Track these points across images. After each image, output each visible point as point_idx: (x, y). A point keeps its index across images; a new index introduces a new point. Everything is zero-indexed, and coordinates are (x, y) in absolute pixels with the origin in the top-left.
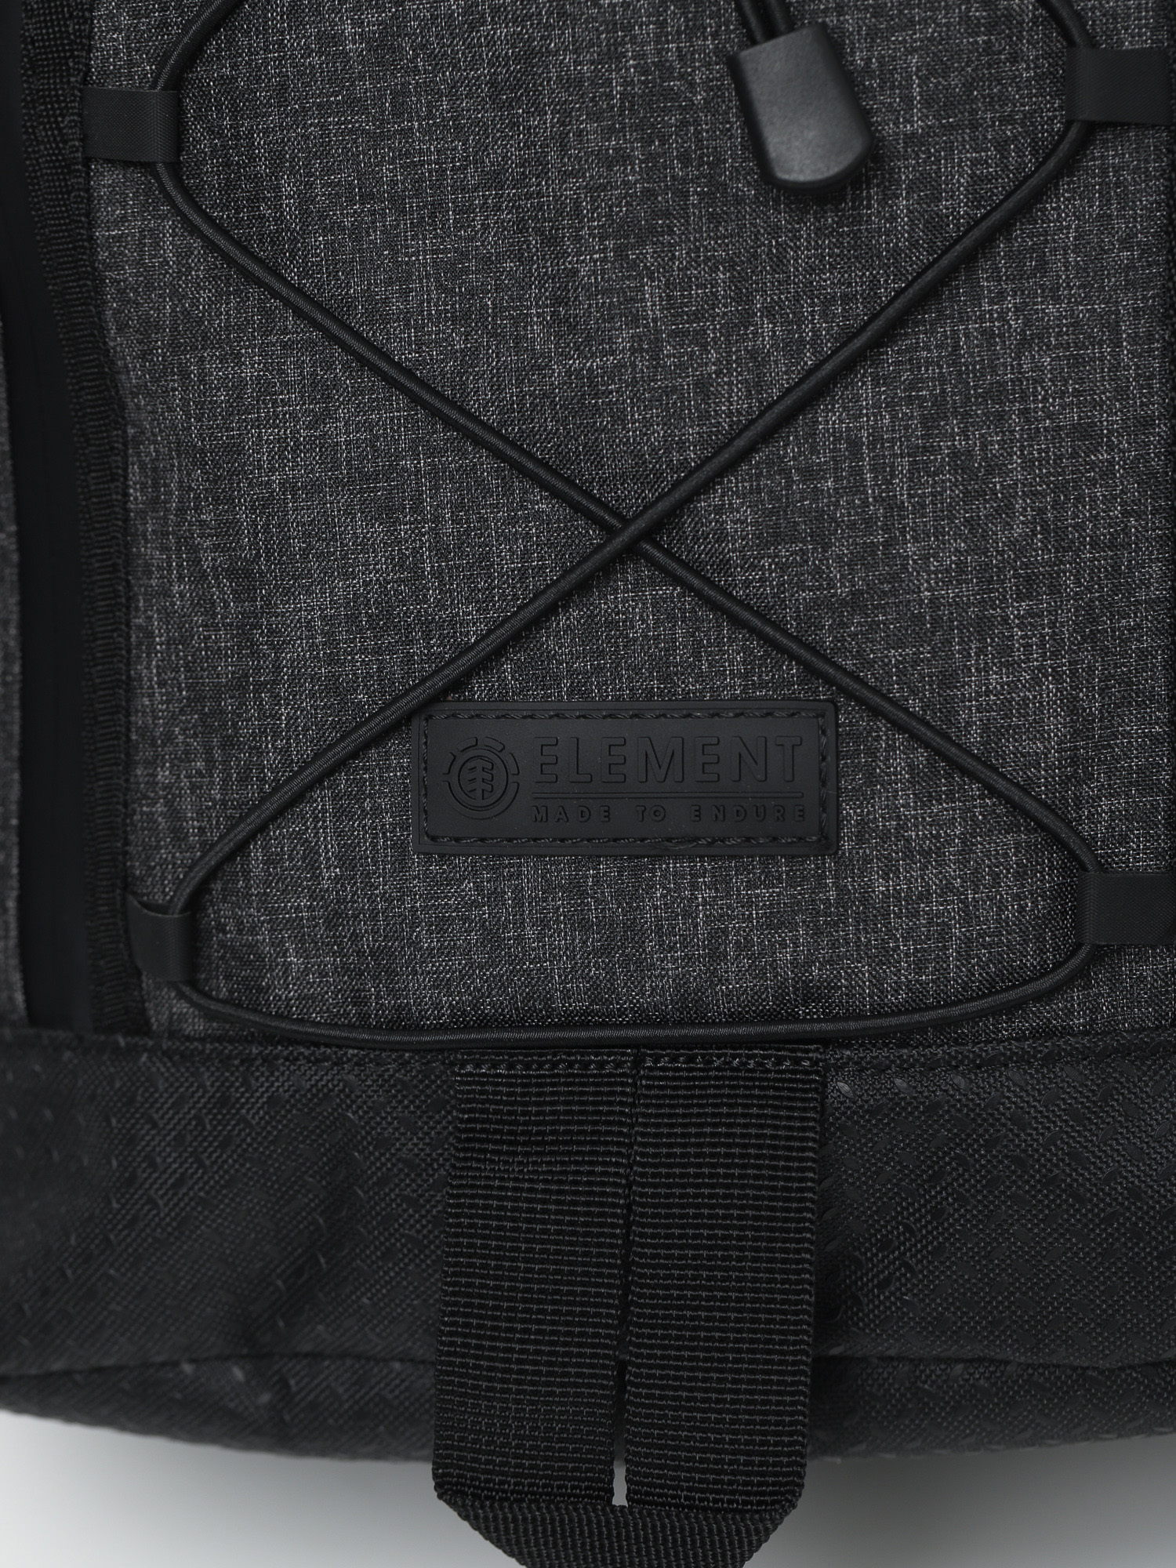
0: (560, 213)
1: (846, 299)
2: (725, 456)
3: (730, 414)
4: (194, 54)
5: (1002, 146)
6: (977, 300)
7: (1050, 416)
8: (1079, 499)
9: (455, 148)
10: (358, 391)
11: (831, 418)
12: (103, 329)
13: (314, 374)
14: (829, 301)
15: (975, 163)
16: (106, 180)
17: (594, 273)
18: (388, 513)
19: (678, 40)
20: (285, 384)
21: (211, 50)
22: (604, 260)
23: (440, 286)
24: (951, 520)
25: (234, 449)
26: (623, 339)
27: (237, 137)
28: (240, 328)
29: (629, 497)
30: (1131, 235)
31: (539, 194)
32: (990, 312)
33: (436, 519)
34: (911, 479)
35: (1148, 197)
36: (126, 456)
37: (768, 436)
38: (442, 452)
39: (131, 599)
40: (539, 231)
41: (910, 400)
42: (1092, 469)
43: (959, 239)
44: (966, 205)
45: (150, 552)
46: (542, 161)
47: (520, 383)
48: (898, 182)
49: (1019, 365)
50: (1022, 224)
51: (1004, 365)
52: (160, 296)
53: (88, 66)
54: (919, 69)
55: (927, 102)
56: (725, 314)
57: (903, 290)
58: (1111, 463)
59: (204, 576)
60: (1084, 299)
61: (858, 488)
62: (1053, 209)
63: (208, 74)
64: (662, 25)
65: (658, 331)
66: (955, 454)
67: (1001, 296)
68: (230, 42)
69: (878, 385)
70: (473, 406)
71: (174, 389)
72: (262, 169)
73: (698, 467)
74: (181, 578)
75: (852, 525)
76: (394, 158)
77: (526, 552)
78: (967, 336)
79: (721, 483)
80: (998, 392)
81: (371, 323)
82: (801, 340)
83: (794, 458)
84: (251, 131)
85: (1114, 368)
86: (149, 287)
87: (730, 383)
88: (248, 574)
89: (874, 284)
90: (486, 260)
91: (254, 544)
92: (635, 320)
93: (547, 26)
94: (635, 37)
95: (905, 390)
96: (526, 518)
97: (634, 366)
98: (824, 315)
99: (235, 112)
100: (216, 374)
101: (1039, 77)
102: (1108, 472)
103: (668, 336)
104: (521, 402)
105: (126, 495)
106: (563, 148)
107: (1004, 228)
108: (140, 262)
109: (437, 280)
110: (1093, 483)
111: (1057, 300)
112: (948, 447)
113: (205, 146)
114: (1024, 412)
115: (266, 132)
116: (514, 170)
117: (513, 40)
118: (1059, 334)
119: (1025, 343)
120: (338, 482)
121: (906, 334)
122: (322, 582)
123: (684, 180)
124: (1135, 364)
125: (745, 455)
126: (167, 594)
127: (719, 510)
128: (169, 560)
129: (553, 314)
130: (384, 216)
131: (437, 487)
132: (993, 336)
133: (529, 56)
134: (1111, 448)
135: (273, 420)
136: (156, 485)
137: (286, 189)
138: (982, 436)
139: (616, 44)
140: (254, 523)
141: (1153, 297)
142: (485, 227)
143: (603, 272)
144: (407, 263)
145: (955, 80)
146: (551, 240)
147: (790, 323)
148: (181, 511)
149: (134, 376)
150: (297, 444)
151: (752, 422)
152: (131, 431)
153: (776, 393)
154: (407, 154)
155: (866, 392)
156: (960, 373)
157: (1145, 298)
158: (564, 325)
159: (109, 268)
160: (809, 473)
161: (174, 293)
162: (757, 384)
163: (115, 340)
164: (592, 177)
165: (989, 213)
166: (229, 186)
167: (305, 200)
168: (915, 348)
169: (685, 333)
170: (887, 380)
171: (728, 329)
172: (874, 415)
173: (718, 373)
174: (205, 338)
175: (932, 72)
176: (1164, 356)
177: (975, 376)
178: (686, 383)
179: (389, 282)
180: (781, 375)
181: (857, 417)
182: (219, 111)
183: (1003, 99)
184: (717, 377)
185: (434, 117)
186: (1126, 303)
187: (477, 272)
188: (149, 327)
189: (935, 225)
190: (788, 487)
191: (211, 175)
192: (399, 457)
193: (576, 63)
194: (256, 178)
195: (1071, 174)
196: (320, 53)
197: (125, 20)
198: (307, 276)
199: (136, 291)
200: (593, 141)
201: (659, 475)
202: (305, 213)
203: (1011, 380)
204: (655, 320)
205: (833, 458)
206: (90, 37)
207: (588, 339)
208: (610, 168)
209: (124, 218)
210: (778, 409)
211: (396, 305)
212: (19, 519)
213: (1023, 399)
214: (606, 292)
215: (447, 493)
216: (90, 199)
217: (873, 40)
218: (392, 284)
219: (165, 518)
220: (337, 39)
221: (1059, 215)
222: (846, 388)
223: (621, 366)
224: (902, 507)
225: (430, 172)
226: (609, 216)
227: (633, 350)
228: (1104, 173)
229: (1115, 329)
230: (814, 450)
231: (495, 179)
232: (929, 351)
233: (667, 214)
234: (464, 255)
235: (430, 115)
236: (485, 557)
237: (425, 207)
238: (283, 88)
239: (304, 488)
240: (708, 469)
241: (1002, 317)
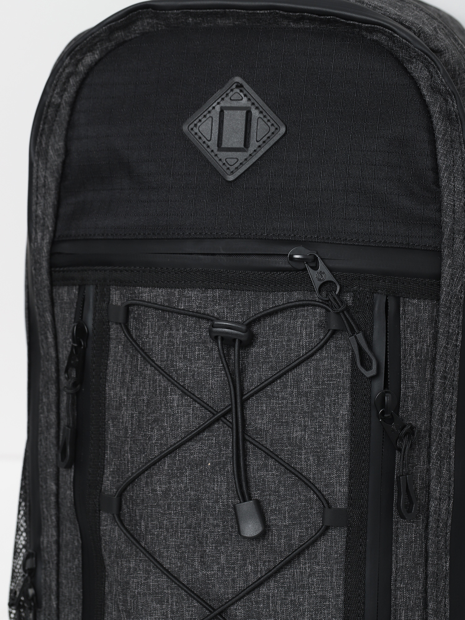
0: (203, 536)
1: (269, 561)
2: (237, 598)
3: (239, 587)
4: (125, 489)
5: (307, 529)
6: (299, 564)
7: (315, 593)
8: (321, 613)
9: (181, 518)
10: (156, 573)
11: (263, 590)
12: (101, 550)
13: (146, 568)
14: (265, 562)
15: (300, 532)
16: (104, 515)
17: (210, 551)
18: (161, 602)
19: (232, 499)
20: (140, 569)
21: (128, 489)
22: (212, 549)
23: (176, 551)
24: (290, 616)
25: (127, 583)
26: (216, 568)
27: (132, 510)
28: (131, 555)
29: (215, 604)
30: (337, 551)
31: (199, 532)
32: (302, 567)
33: (172, 605)
34: (281, 606)
35: (342, 543)
36: (105, 579)
37: (248, 593)
38: (174, 589)
39: (104, 613)
40: (198, 540)
41: (282, 587)
42: (325, 606)
43: (296, 550)
44: (298, 542)
45: (108, 603)
46: (200, 524)
47: (192, 575)
48: (282, 536)
49: (308, 580)
50: (311, 547)
51: (305, 580)
52: (114, 544)
53: (101, 488)
54: (288, 510)
55: (290, 518)
56: (240, 563)
57: (283, 561)
58: (329, 605)
59: (119, 611)
60: (325, 565)
61: (268, 607)
62: (320, 544)
63: (127, 495)
64: (228, 495)
65: (224, 567)
66: (291, 601)
67: (305, 563)
68: (133, 487)
69: (275, 582)
70: (181, 579)
71: (115, 567)
72: (138, 518)
73: (231, 599)
74: (115, 611)
75: (266, 616)
76: (167, 519)
77: (192, 615)
78: (297, 573)
79: (236, 603)
80: (303, 586)
81: (160, 557)
82: (258, 571)
83: (254, 599)
84: (136, 509)
85: (331, 583)
86: (111, 542)
87: (240, 580)
88: (129, 612)
89: (275, 558)
90: (186, 545)
91: (131, 605)
92: (218, 564)
93: (202, 493)
94: (222, 498)
95: (281, 584)
96: (192, 606)
97: (217, 574)
98: (263, 565)
99: (133, 504)
100: (125, 564)
101: (317, 513)
102: (328, 607)
103: (226, 568)
104: (192, 580)
105: (105, 588)
106: (205, 522)
107: (307, 548)
108: (110, 536)
109: (175, 548)
110: (324, 609)
111: (319, 565)
112: (290, 599)
113: (126, 510)
114: (309, 592)
115: (139, 509)
116: (193, 525)
117: (195, 495)
118: (319, 573)
119: (310, 576)
120: (150, 594)
121: (283, 571)
122: (145, 617)
123: (232, 532)
124: (336, 582)
125: (242, 597)
126: (112, 614)
127: (236, 609)
128: (112, 606)
129: (200, 560)
130: (164, 532)
131: (172, 597)
132: (303, 573)
133: (199, 499)
134: (329, 601)
135: (136, 577)
136: (111, 587)
137: (143, 524)
138: (298, 597)
139: (218, 499)
140: (131, 601)
141: (342, 566)
142: (187, 538)
143: (212, 552)
144: (169, 544)
145: (296, 513)
146: (201, 543)
147: (256, 566)
148: (116, 595)
149: (107, 562)
150: (142, 584)
151: (245, 590)
152: (107, 574)
153: (251, 583)
154: (170, 519)
155: (272, 584)
156: (294, 581)
157: (340, 566)
158: (202, 563)
159: (103, 536)
160: (257, 603)
161: (117, 544)
162: (246, 581)
163: (104, 553)
164: (211, 529)
165: (304, 544)
166: (130, 521)
167: (147, 527)
168: (284, 574)
169: (230, 567)
170: (277, 582)
171: (241, 567)
172: (274, 590)
173: (237, 577)
174: (123, 556)
175: (291, 511)
176: (343, 580)
177: (298, 582)
178: (230, 579)
179: (164, 548)
180: (252, 579)
181: (269, 590)
182: (129, 503)
183: (308, 518)
184: (237, 578)
185: (176, 511)
186: (335, 567)
187: (184, 548)
188: (111, 551)
189: (290, 546)
190: (252, 605)
191: (127, 518)
192: (164, 589)
193: (209, 502)
194: (136, 520)
195: (324, 536)
196: (152, 493)
197: (110, 478)
198: (146, 545)
199: (108, 542)
200: (211, 521)
201: (222, 600)
202: (146, 530)
203: (306, 584)
204: (223, 564)
205: (263, 599)
206: (102, 481)
207: (208, 567)
208: (215, 528)
209: (107, 525)
210: (251, 587)
211: (165, 554)
212: (83, 589)
213: (309, 589)
214: (213, 556)
215: (175, 599)
216: (100, 519)
217: (277, 503)
218: (165, 549)
219: (112, 596)
220: (156, 491)
221: (321, 545)
222: (267, 583)
223: (215, 574)
224: (278, 612)
225: (175, 523)
226: (214, 539)
227: (218, 571)
228: (331, 536)
229: (332, 573)
230: (259, 597)
231: (189, 527)
232: (288, 575)
233: (227, 540)
234: (182, 543)
235: (176, 510)
236: (183, 615)
237: (173, 531)
238: (143, 500)
239: (142, 594)
240: (234, 600)
241: (305, 569)
